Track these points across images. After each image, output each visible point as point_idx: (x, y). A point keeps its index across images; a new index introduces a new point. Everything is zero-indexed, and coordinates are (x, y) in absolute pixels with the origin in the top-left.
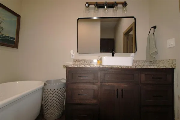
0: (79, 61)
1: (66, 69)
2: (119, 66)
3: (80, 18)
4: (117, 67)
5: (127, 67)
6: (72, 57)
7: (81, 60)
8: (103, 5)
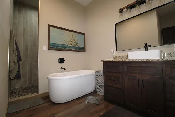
0: (118, 57)
1: (103, 63)
2: (140, 60)
3: (116, 24)
4: (137, 60)
5: (148, 60)
6: (113, 55)
7: (119, 56)
8: (134, 5)
